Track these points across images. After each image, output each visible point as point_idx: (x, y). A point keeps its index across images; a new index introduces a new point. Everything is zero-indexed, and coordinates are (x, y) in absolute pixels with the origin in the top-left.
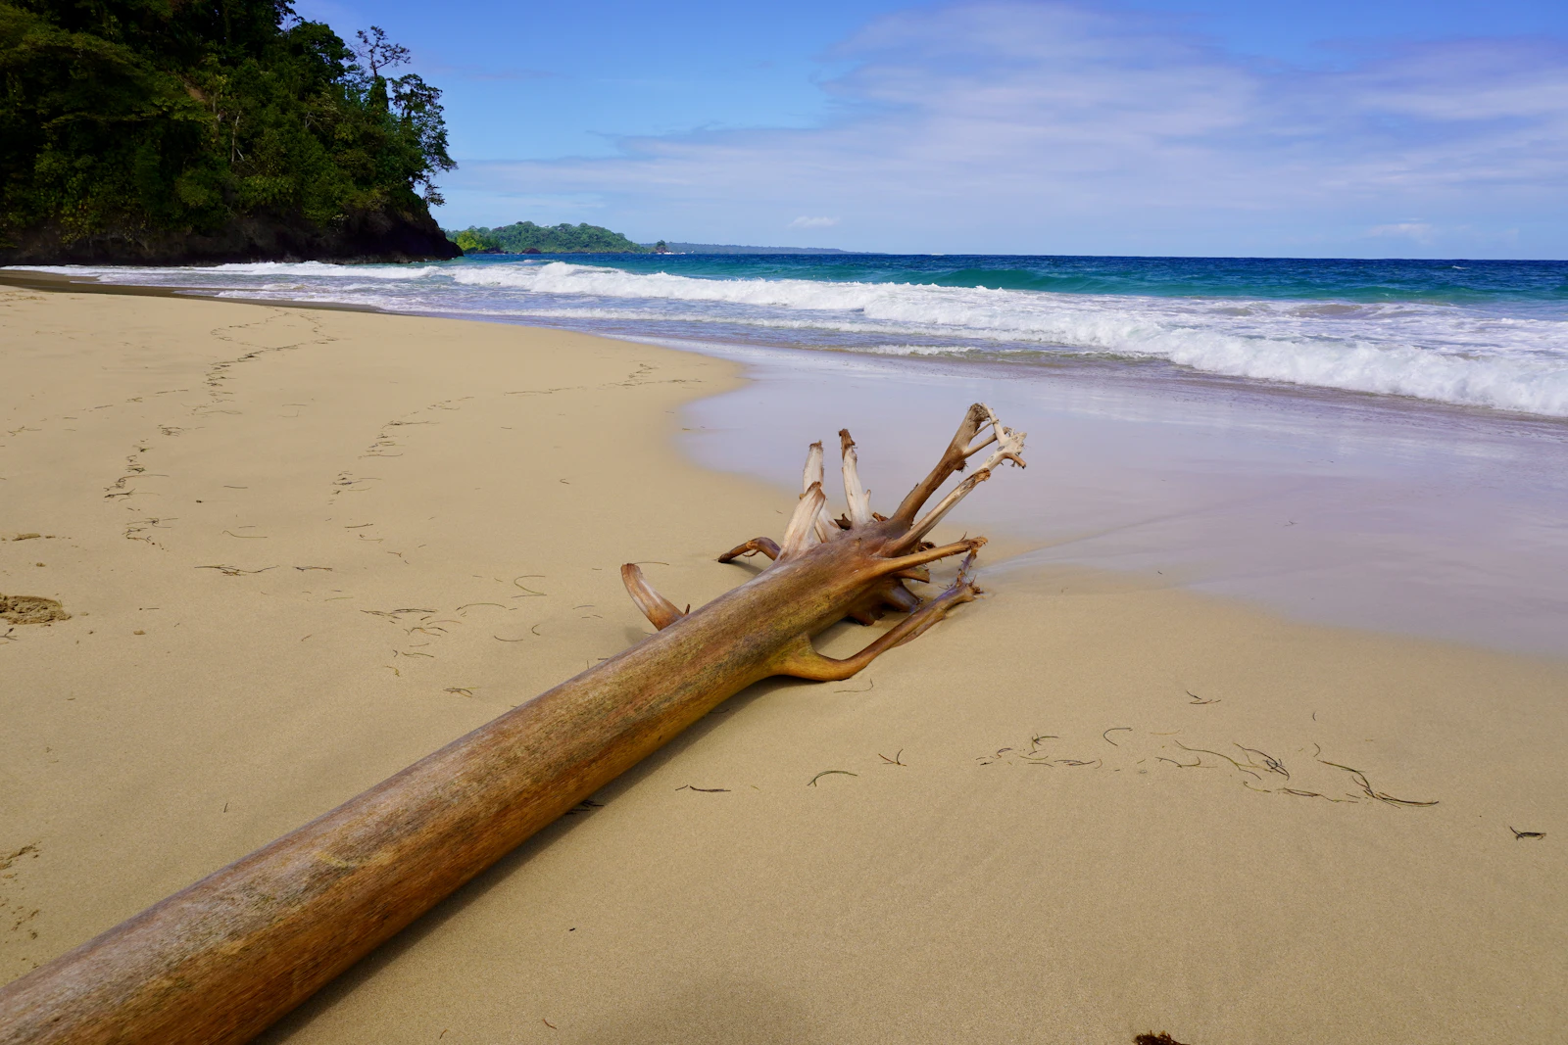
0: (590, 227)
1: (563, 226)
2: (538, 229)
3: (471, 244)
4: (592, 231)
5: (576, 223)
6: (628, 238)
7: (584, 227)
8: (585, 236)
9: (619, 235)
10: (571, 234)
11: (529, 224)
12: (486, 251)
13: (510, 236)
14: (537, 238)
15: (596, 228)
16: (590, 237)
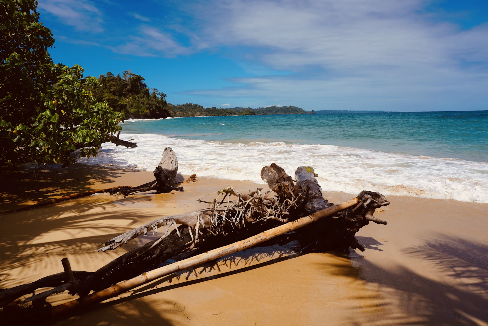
0: (292, 107)
1: (284, 106)
2: (277, 108)
3: (247, 113)
4: (293, 108)
5: (288, 106)
6: (303, 109)
7: (290, 106)
8: (290, 109)
9: (301, 109)
10: (286, 109)
11: (275, 106)
12: (251, 115)
13: (269, 110)
14: (277, 110)
15: (294, 107)
16: (292, 109)
